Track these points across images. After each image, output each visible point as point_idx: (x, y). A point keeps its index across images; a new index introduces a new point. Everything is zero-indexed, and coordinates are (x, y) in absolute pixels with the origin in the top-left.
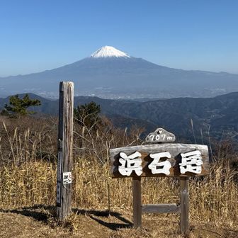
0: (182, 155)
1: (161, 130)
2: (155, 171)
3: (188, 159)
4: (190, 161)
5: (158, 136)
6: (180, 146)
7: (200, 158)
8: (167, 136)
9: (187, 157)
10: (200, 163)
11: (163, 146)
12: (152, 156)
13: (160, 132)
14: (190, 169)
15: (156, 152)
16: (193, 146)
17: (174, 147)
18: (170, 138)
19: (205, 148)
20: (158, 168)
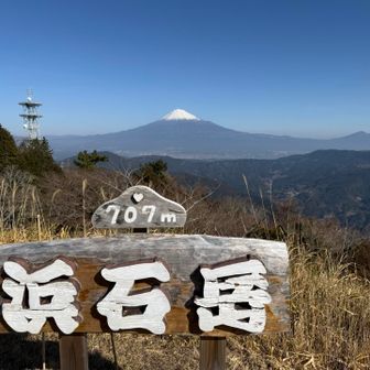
0: (205, 272)
1: (140, 191)
2: (117, 322)
3: (224, 286)
4: (230, 291)
5: (131, 209)
6: (201, 242)
7: (263, 284)
8: (161, 210)
9: (222, 280)
10: (260, 299)
11: (147, 241)
12: (107, 274)
13: (138, 198)
14: (230, 317)
15: (123, 260)
16: (240, 245)
17: (182, 245)
18: (169, 217)
19: (278, 250)
20: (129, 311)
